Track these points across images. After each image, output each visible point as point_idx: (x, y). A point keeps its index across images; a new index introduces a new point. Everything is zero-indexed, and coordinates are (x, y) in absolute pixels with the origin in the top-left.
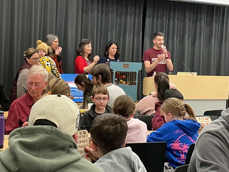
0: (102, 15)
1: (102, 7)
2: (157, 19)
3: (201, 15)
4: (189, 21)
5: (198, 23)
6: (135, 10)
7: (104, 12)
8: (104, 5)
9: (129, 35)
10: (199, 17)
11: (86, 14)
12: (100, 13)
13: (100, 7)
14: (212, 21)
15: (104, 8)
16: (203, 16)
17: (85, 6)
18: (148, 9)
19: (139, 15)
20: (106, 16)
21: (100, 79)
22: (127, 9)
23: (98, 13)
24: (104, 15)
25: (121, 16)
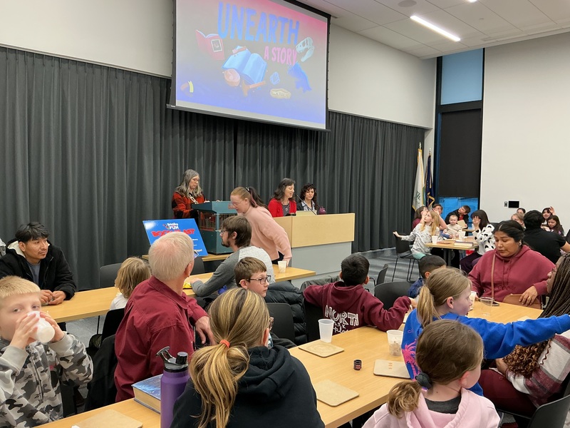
0: (186, 139)
1: (186, 130)
2: (250, 145)
3: (295, 141)
4: (284, 147)
5: (293, 150)
6: (225, 134)
7: (188, 136)
8: (188, 127)
9: (219, 163)
10: (293, 143)
11: (165, 139)
12: (184, 137)
13: (183, 129)
14: (307, 148)
15: (188, 131)
16: (297, 142)
17: (163, 129)
18: (239, 134)
19: (230, 140)
20: (190, 140)
21: (234, 238)
22: (215, 133)
23: (180, 136)
24: (188, 140)
25: (209, 140)
